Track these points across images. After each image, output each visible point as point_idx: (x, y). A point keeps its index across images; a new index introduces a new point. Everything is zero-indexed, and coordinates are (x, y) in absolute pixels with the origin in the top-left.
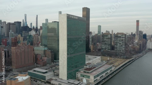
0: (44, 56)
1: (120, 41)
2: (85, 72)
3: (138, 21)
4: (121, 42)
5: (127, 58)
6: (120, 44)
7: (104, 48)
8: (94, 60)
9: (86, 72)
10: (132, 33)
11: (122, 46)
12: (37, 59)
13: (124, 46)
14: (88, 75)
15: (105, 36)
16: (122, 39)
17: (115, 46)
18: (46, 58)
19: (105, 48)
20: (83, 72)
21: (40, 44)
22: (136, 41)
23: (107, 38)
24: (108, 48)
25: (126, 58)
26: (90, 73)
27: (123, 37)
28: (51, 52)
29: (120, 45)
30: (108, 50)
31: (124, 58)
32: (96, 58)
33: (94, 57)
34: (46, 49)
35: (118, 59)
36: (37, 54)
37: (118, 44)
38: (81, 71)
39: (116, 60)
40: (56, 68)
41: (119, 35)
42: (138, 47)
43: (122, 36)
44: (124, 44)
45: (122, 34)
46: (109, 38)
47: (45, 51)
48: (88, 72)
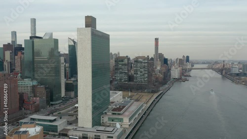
0: (32, 95)
1: (141, 68)
2: (113, 114)
3: (157, 40)
4: (142, 70)
5: (154, 92)
6: (141, 72)
7: (118, 79)
8: (114, 97)
9: (116, 114)
10: (148, 56)
11: (143, 75)
12: (24, 101)
13: (147, 75)
14: (120, 117)
15: (120, 61)
16: (144, 65)
17: (135, 75)
18: (38, 98)
19: (121, 79)
20: (111, 114)
21: (19, 75)
22: (159, 68)
23: (123, 65)
24: (125, 79)
25: (152, 92)
26: (122, 114)
27: (144, 63)
28: (46, 88)
29: (142, 74)
30: (125, 81)
31: (149, 93)
32: (116, 93)
33: (113, 93)
34: (35, 83)
35: (143, 94)
36: (23, 93)
37: (139, 73)
38: (108, 114)
39: (141, 95)
40: (60, 113)
41: (140, 60)
42: (161, 76)
43: (144, 61)
44: (147, 72)
45: (143, 58)
46: (125, 64)
47: (34, 87)
48: (118, 114)
